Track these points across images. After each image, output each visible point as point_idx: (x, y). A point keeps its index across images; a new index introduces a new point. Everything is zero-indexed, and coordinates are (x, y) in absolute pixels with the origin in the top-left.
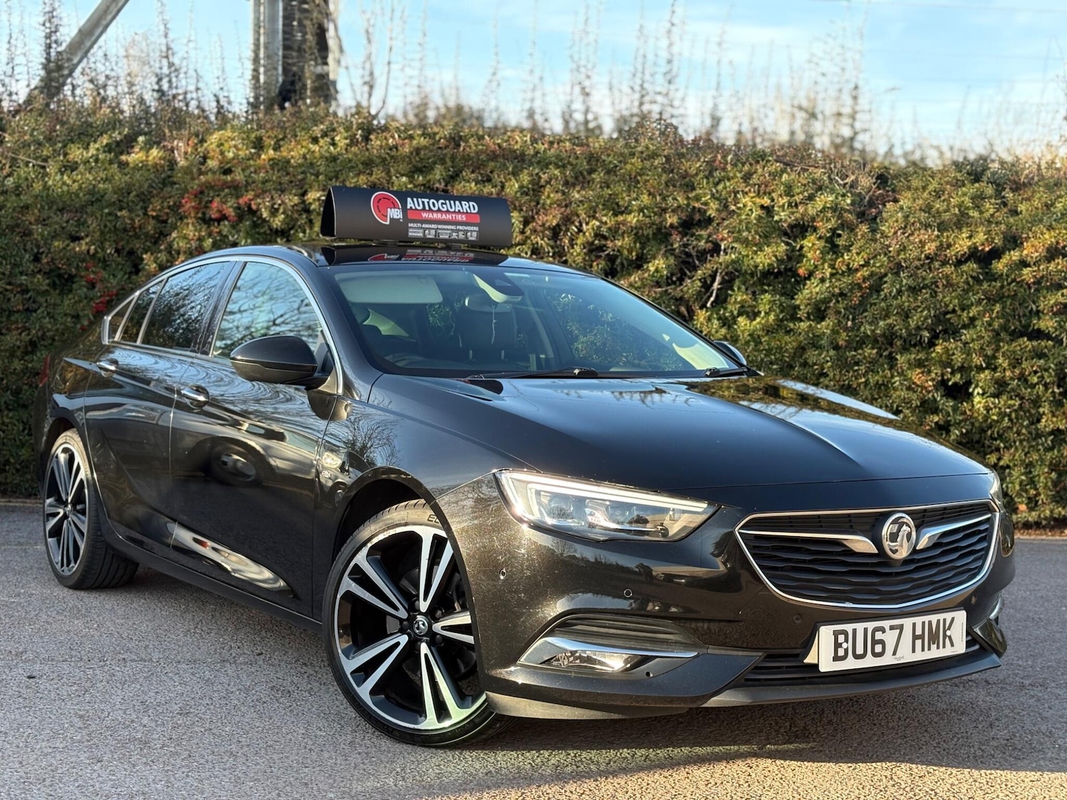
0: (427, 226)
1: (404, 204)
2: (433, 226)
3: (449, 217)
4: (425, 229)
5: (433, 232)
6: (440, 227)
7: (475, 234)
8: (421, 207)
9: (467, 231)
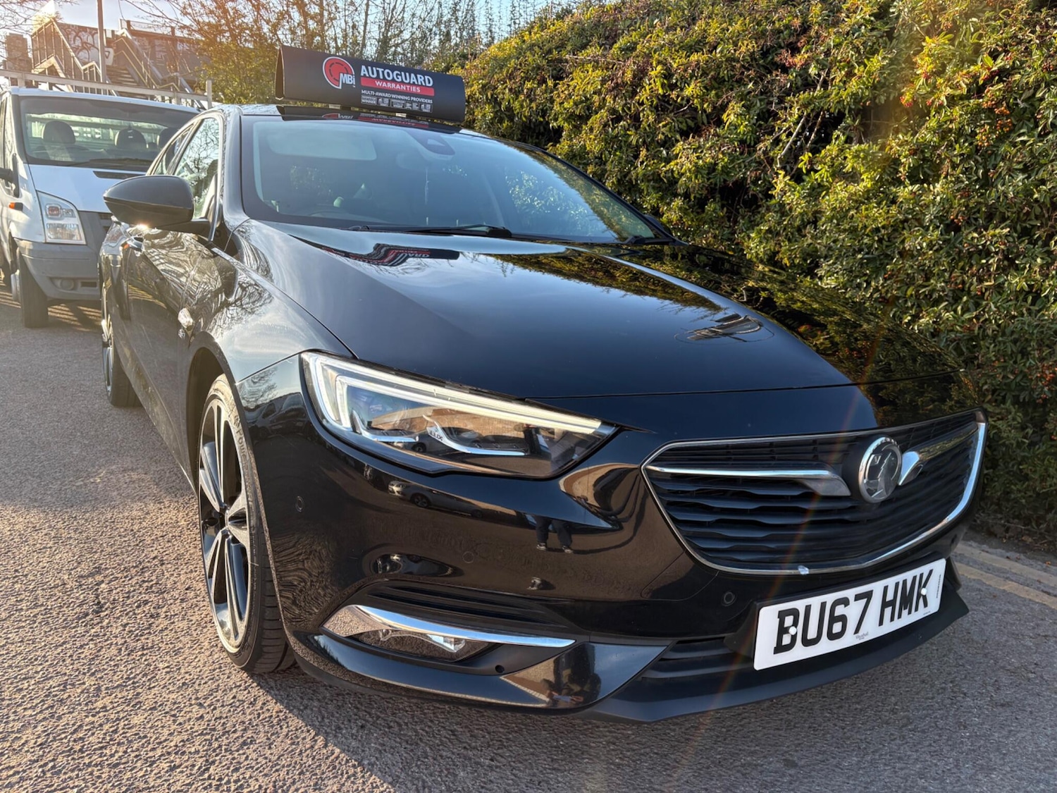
0: (380, 94)
1: (358, 70)
2: (387, 95)
3: (403, 87)
4: (378, 97)
5: (386, 101)
6: (394, 96)
7: (429, 106)
8: (375, 76)
9: (421, 103)
